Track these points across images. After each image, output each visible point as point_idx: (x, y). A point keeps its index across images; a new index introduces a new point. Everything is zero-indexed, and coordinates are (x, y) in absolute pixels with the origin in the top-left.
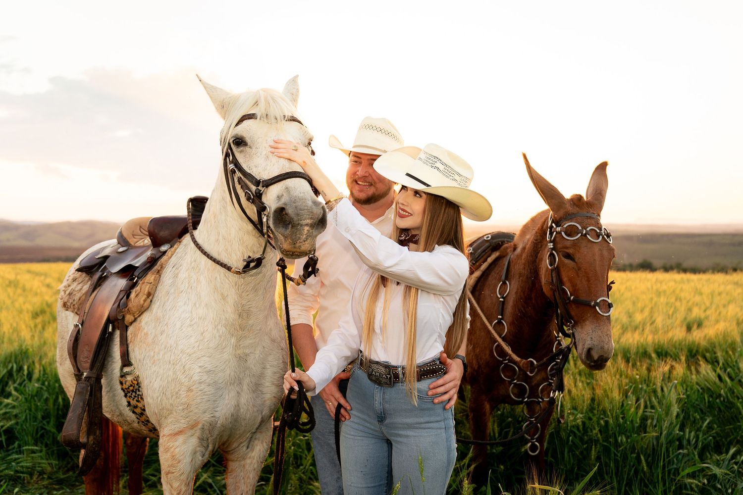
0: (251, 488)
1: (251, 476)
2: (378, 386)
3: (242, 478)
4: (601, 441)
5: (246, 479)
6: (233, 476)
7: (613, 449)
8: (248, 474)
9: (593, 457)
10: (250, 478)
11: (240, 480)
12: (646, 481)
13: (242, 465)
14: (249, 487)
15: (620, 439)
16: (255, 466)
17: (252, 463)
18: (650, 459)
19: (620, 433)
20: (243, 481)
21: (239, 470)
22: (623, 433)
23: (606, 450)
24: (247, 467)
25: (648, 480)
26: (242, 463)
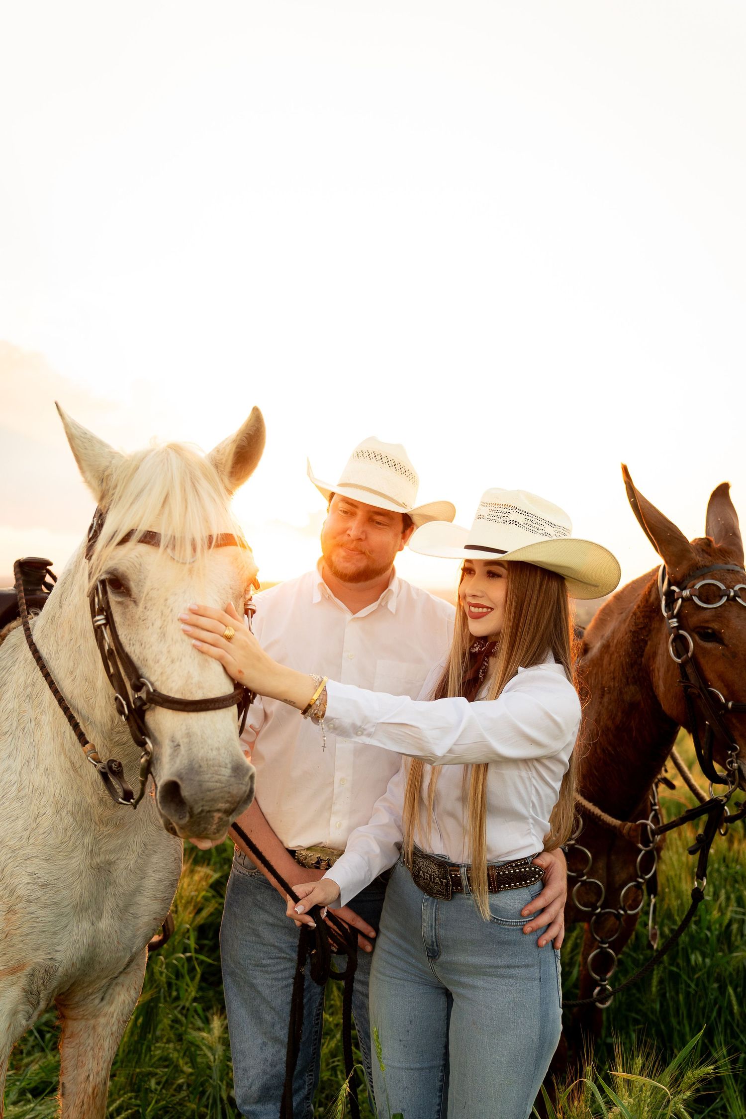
0: (106, 1065)
1: (106, 1045)
2: (428, 897)
3: (89, 1048)
4: (666, 964)
5: (96, 1050)
6: (74, 1044)
7: (684, 977)
8: (101, 1041)
9: (654, 989)
10: (104, 1049)
11: (86, 1051)
12: (735, 1028)
13: (92, 1026)
14: (101, 1063)
15: (693, 957)
16: (115, 1028)
17: (108, 1023)
18: (739, 990)
19: (694, 949)
20: (90, 1053)
21: (86, 1035)
22: (697, 949)
23: (674, 978)
24: (100, 1030)
25: (738, 1026)
26: (92, 1022)
